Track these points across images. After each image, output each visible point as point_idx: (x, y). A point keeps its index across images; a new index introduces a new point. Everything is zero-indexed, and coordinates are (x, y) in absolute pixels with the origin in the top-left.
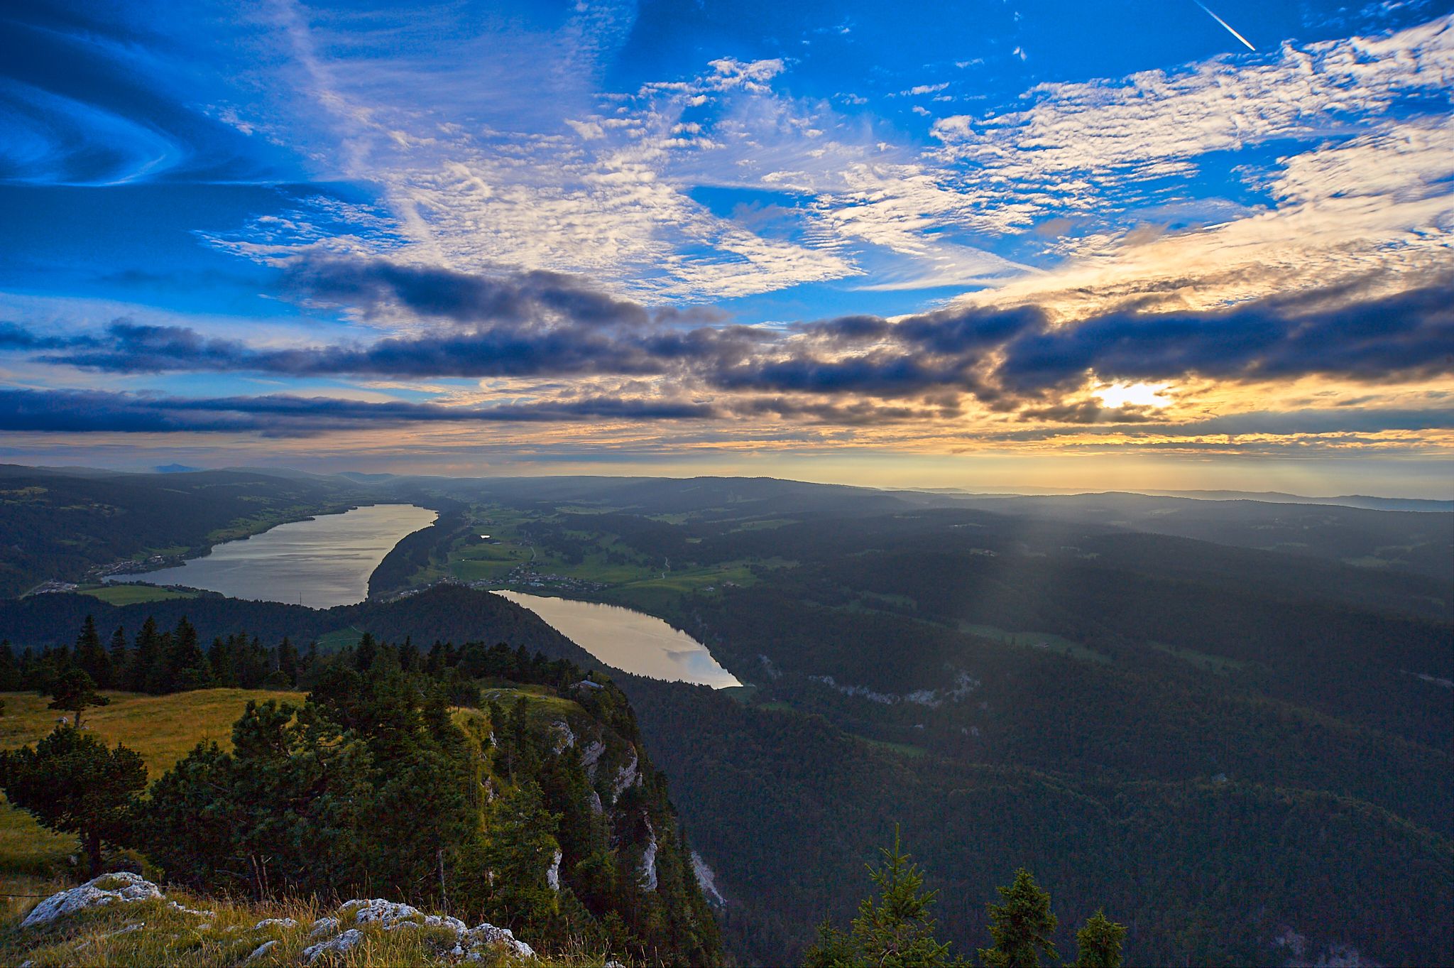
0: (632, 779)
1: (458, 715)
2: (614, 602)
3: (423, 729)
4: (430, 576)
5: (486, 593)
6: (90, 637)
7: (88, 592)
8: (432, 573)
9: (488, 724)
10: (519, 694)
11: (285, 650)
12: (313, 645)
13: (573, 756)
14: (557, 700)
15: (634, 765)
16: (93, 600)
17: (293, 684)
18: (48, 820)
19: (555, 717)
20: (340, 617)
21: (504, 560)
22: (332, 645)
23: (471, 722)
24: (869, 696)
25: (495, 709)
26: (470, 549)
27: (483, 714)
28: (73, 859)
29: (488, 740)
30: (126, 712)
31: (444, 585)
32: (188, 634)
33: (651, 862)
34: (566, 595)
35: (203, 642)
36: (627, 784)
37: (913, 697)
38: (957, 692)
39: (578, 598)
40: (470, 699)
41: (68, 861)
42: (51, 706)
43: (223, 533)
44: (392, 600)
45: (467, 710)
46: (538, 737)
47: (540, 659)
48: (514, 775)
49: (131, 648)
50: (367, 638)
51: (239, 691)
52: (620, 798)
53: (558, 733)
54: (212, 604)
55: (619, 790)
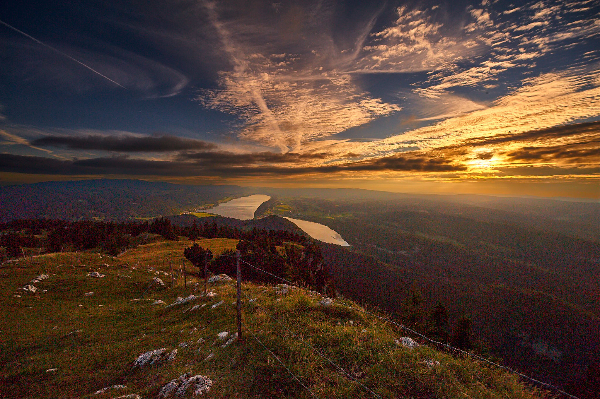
0: (320, 268)
1: (278, 248)
2: (315, 222)
3: (270, 251)
4: (269, 213)
5: (282, 218)
6: (195, 224)
7: (193, 214)
8: (269, 212)
9: (285, 251)
10: (292, 244)
11: (236, 230)
12: (242, 229)
13: (305, 261)
14: (301, 246)
15: (321, 264)
16: (194, 216)
17: (238, 238)
18: (194, 264)
19: (300, 250)
20: (247, 222)
21: (287, 209)
22: (247, 229)
23: (281, 250)
24: (386, 251)
25: (286, 247)
26: (278, 206)
27: (284, 248)
28: (199, 273)
29: (285, 255)
30: (203, 242)
31: (272, 215)
32: (215, 225)
33: (325, 290)
34: (303, 219)
35: (219, 227)
36: (319, 269)
37: (400, 252)
38: (414, 252)
39: (306, 220)
40: (280, 244)
41: (198, 273)
42: (189, 239)
43: (221, 201)
44: (259, 219)
45: (279, 247)
46: (297, 255)
47: (297, 235)
48: (291, 264)
49: (203, 228)
50: (255, 228)
51: (227, 239)
52: (318, 273)
53: (301, 255)
54: (219, 217)
55: (317, 270)
